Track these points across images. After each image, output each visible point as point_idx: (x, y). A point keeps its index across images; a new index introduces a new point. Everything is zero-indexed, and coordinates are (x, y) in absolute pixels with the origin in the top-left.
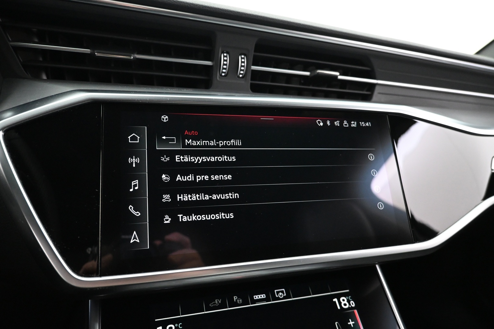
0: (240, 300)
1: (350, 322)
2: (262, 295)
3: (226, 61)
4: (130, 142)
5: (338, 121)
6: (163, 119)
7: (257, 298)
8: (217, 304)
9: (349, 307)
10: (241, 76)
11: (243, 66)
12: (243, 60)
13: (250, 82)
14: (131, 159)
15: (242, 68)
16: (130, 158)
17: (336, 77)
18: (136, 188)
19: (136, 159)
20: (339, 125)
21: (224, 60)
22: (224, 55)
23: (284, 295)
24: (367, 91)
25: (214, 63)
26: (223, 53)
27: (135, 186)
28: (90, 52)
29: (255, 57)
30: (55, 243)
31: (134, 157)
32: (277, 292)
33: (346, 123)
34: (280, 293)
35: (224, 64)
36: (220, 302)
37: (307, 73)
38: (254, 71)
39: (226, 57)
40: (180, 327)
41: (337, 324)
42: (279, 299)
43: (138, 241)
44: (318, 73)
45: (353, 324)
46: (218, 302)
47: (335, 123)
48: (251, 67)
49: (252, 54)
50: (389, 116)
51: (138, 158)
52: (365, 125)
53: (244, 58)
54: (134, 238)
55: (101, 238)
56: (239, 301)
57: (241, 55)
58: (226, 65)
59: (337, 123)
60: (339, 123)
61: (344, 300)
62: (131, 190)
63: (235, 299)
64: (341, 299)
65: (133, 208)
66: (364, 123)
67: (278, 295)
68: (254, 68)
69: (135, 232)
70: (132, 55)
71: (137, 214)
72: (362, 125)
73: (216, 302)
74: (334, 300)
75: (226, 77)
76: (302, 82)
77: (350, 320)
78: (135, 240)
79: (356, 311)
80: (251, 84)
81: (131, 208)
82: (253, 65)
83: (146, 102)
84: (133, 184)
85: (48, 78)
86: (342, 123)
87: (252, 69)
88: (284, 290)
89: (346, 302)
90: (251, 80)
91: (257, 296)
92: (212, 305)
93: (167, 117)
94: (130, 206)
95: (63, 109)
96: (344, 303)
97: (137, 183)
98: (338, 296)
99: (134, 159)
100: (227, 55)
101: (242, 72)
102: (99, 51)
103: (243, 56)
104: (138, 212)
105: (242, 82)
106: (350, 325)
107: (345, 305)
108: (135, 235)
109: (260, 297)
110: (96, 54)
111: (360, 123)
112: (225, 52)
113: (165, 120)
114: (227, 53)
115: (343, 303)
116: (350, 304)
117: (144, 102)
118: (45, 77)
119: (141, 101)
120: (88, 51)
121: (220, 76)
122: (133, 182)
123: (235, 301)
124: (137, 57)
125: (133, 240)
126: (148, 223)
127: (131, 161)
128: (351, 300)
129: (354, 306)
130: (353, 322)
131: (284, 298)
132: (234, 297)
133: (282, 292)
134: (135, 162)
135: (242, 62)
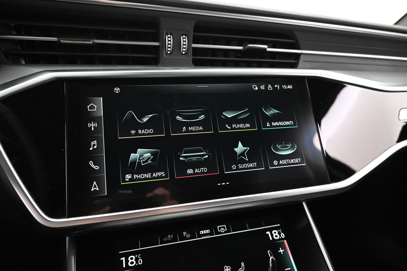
0: (189, 235)
1: (280, 250)
2: (207, 231)
3: (170, 41)
4: (89, 110)
5: (263, 86)
6: (116, 91)
7: (203, 233)
8: (170, 239)
9: (280, 238)
10: (184, 53)
11: (185, 45)
12: (184, 40)
13: (192, 57)
14: (91, 124)
15: (184, 46)
16: (89, 123)
17: (265, 49)
18: (95, 147)
19: (95, 124)
20: (264, 89)
21: (169, 41)
22: (168, 36)
23: (225, 230)
24: (294, 60)
25: (160, 43)
26: (167, 34)
27: (94, 145)
28: (57, 40)
29: (194, 37)
30: (31, 193)
31: (92, 122)
32: (219, 227)
33: (270, 87)
34: (222, 228)
35: (169, 44)
36: (172, 237)
37: (241, 48)
38: (194, 48)
39: (170, 37)
40: (140, 257)
41: (269, 252)
42: (221, 233)
43: (98, 189)
44: (249, 47)
45: (283, 252)
46: (171, 237)
47: (261, 87)
48: (191, 45)
49: (192, 34)
50: (307, 79)
51: (96, 123)
52: (287, 87)
53: (185, 38)
54: (95, 187)
55: (67, 188)
56: (187, 235)
57: (182, 35)
58: (170, 44)
59: (262, 87)
60: (264, 87)
61: (275, 233)
62: (91, 149)
63: (184, 234)
64: (273, 232)
65: (92, 163)
66: (286, 86)
67: (220, 230)
68: (194, 45)
69: (95, 182)
70: (91, 40)
71: (96, 168)
72: (284, 87)
73: (169, 237)
74: (267, 233)
75: (171, 55)
76: (239, 55)
77: (280, 248)
78: (95, 188)
79: (285, 241)
80: (193, 59)
81: (91, 163)
82: (193, 43)
83: (100, 77)
84: (92, 144)
85: (26, 63)
86: (266, 87)
87: (193, 46)
88: (225, 226)
89: (277, 234)
90: (193, 56)
91: (202, 232)
92: (165, 239)
93: (119, 89)
94: (91, 162)
95: (34, 87)
96: (276, 235)
97: (96, 143)
98: (271, 230)
99: (93, 124)
100: (171, 36)
101: (184, 50)
102: (64, 39)
103: (184, 37)
104: (97, 166)
105: (185, 57)
106: (281, 252)
107: (276, 236)
108: (95, 184)
109: (205, 232)
110: (61, 41)
111: (283, 86)
112: (169, 33)
113: (117, 91)
114: (171, 34)
115: (274, 235)
116: (280, 236)
117: (99, 77)
118: (23, 62)
119: (97, 77)
120: (55, 39)
121: (166, 54)
122: (92, 143)
123: (184, 236)
124: (96, 42)
125: (93, 188)
126: (105, 175)
127: (91, 126)
128: (282, 232)
129: (284, 237)
130: (283, 250)
131: (225, 232)
132: (184, 233)
133: (224, 227)
134: (94, 126)
135: (184, 41)
